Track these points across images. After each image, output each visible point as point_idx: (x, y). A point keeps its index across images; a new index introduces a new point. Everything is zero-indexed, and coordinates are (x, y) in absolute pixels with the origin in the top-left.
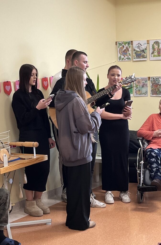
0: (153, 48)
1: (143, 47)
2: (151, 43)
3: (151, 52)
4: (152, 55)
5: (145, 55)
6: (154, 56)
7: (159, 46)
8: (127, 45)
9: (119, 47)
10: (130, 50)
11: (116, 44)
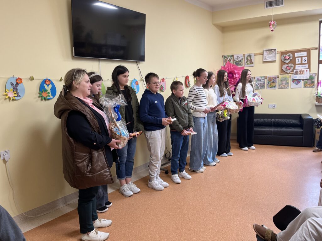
0: (247, 59)
1: (240, 59)
2: (246, 56)
3: (245, 62)
4: (246, 63)
5: (242, 63)
6: (248, 64)
7: (251, 58)
8: (230, 57)
9: (224, 59)
10: (232, 60)
11: (223, 57)
